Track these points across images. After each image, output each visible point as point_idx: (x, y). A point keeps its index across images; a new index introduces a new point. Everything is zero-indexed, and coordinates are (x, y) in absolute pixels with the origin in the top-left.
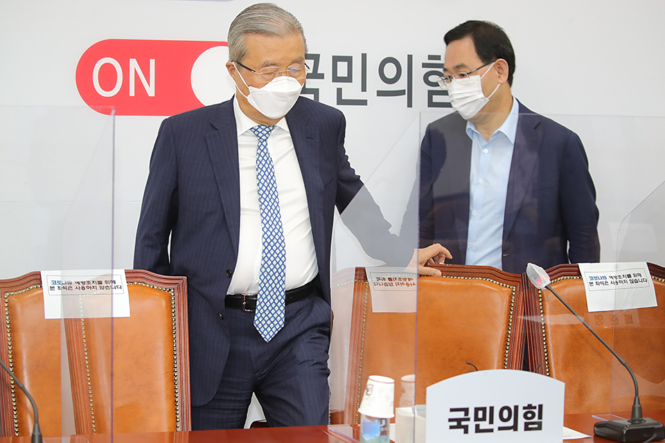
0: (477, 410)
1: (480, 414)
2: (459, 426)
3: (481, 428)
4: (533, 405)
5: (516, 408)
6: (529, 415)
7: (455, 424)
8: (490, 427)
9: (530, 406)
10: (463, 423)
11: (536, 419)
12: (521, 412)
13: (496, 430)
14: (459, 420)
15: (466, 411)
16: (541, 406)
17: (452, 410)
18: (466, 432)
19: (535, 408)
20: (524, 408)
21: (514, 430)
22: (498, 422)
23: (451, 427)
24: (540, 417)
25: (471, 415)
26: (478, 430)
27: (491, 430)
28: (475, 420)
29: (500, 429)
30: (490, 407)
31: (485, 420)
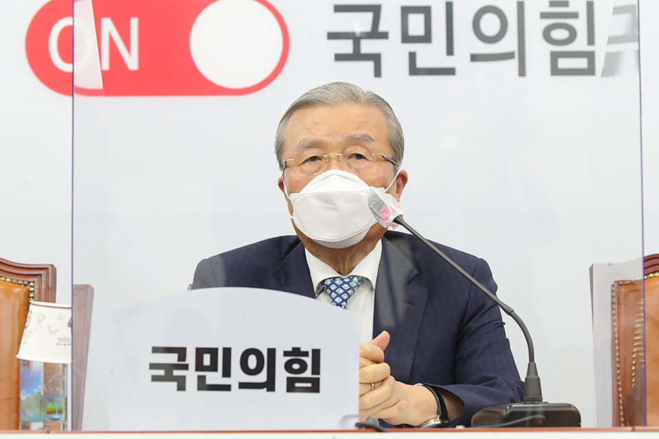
0: (200, 352)
1: (207, 360)
2: (168, 378)
3: (209, 382)
4: (302, 350)
5: (272, 352)
6: (296, 366)
7: (161, 372)
8: (225, 381)
9: (296, 351)
10: (176, 373)
11: (308, 374)
12: (281, 361)
13: (235, 387)
14: (169, 368)
15: (181, 352)
16: (316, 353)
17: (156, 350)
18: (181, 387)
19: (306, 354)
20: (286, 354)
21: (268, 390)
22: (238, 375)
23: (155, 378)
24: (316, 369)
25: (191, 359)
26: (202, 385)
27: (227, 388)
28: (197, 369)
29: (243, 386)
30: (224, 349)
31: (216, 370)
